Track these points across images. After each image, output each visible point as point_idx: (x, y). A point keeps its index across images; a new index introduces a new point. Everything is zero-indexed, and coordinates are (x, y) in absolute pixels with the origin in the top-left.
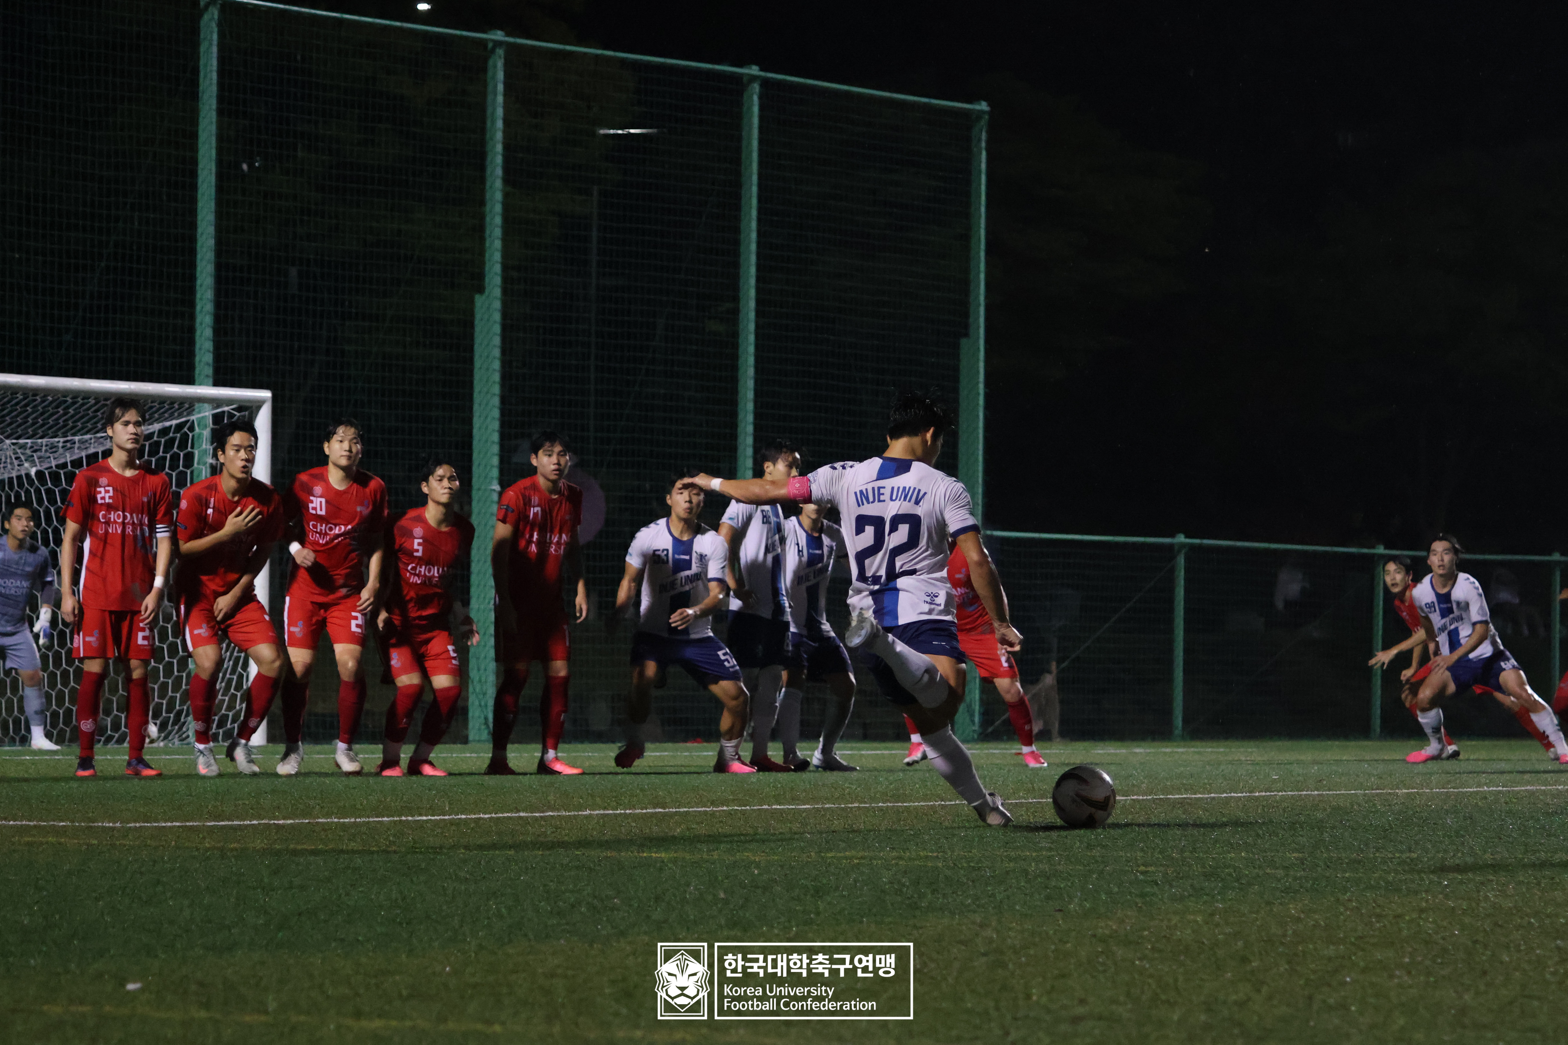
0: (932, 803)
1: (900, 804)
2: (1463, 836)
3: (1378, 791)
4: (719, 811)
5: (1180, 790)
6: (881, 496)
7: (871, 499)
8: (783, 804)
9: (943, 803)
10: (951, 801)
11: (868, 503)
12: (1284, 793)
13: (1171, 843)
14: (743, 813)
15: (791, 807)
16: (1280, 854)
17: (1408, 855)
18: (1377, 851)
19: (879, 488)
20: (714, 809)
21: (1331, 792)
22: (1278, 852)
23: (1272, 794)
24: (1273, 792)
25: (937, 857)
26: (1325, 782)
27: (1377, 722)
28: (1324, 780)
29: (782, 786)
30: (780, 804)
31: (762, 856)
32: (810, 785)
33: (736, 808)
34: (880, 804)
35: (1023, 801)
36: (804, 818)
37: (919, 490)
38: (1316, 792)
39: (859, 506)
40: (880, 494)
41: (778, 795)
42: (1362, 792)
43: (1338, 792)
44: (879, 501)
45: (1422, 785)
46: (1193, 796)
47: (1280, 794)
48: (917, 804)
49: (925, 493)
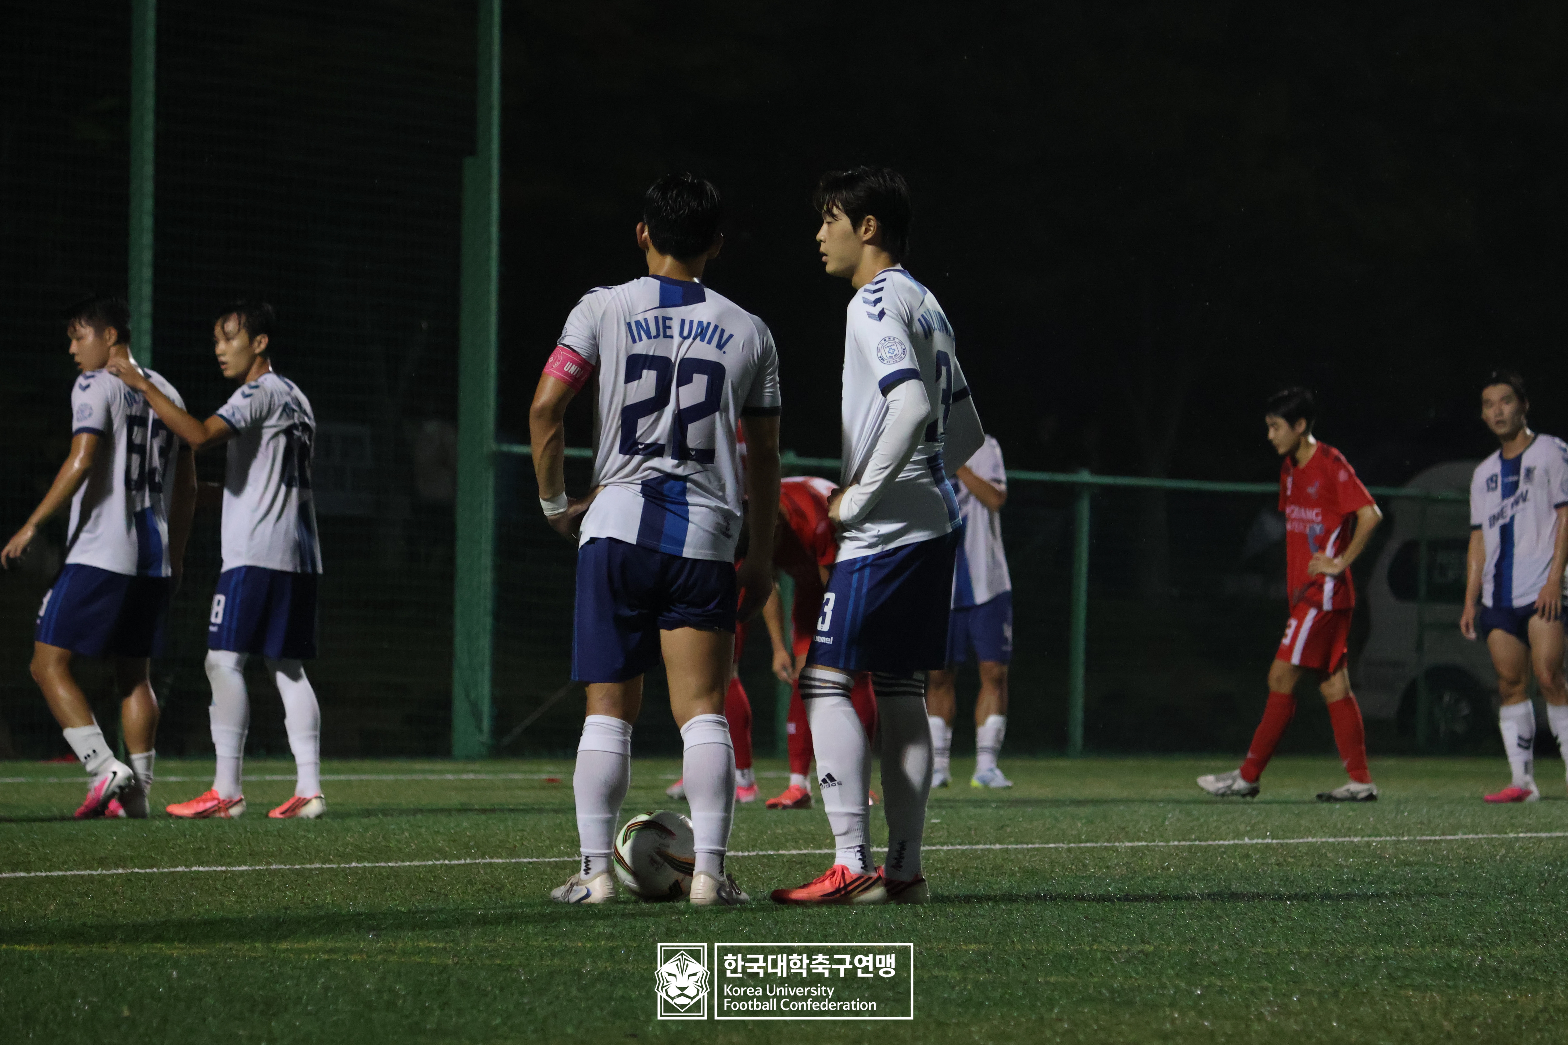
0: (430, 863)
1: (383, 864)
2: (1219, 918)
3: (1088, 845)
4: (112, 876)
5: (796, 842)
6: (668, 330)
7: (653, 332)
8: (208, 864)
9: (447, 862)
10: (459, 859)
11: (649, 337)
12: (950, 847)
13: (790, 928)
14: (149, 878)
15: (219, 869)
16: (952, 946)
17: (1141, 947)
18: (1094, 940)
19: (665, 319)
20: (104, 872)
21: (1019, 846)
22: (949, 941)
23: (934, 848)
24: (934, 845)
25: (444, 949)
26: (1009, 830)
27: (1077, 733)
28: (1008, 826)
29: (203, 835)
30: (202, 864)
31: (182, 949)
32: (246, 832)
33: (137, 870)
34: (354, 864)
35: (566, 858)
36: (241, 887)
37: (723, 331)
38: (998, 846)
39: (634, 341)
40: (666, 327)
41: (199, 848)
42: (1065, 846)
43: (1030, 846)
44: (665, 336)
45: (1153, 835)
46: (818, 852)
47: (945, 848)
48: (407, 863)
49: (731, 336)
